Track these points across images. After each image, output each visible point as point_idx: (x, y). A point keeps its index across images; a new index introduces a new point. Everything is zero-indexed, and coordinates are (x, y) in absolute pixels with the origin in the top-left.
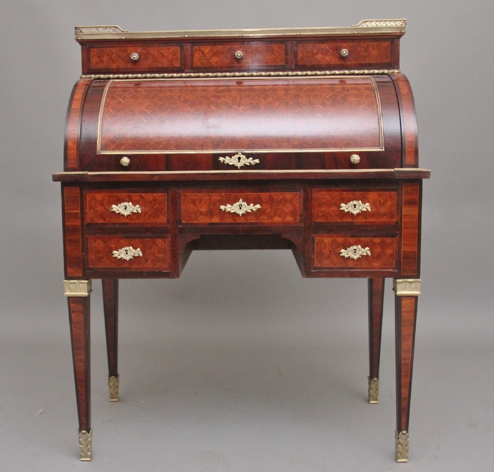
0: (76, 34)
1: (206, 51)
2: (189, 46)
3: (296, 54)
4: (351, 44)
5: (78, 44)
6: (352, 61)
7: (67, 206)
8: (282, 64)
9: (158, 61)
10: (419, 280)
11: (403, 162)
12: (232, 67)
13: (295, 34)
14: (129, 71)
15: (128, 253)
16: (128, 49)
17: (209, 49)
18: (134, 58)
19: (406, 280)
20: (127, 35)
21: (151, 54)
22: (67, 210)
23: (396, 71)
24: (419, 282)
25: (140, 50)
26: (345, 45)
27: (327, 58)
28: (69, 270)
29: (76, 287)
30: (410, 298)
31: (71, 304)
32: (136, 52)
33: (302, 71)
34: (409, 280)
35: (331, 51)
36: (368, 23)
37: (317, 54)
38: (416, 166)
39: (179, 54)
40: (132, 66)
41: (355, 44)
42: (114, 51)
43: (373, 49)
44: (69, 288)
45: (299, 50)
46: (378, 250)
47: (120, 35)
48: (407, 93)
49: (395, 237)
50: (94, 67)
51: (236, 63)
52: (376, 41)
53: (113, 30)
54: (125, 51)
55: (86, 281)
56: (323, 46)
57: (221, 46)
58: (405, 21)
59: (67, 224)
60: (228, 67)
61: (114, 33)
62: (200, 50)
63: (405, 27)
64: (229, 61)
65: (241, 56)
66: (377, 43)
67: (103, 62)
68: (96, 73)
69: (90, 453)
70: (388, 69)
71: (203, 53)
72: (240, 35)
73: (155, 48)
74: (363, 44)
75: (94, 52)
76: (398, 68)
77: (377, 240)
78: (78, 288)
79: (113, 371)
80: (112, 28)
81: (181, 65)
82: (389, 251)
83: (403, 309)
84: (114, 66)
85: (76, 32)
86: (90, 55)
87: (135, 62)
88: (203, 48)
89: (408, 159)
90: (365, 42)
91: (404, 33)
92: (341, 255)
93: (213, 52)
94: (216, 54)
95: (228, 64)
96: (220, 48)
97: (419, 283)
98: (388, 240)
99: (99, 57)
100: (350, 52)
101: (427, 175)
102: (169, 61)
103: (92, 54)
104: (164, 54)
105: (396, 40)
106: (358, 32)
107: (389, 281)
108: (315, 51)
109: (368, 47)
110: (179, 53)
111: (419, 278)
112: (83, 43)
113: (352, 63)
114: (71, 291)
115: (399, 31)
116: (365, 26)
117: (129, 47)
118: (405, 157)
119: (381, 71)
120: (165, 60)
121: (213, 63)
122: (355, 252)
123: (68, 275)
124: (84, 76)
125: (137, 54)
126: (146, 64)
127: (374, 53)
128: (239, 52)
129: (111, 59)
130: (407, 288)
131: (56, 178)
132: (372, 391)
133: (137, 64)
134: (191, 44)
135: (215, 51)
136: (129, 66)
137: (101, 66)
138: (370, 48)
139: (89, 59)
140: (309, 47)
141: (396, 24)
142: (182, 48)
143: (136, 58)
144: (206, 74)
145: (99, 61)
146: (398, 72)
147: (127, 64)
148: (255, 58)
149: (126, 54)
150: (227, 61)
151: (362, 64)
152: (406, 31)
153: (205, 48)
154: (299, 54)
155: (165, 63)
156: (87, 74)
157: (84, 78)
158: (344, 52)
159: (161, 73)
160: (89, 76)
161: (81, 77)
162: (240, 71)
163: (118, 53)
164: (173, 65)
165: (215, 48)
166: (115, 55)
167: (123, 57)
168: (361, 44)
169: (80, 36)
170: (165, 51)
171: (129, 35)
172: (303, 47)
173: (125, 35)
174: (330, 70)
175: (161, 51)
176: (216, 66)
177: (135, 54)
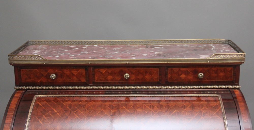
0: (9, 60)
1: (104, 72)
2: (92, 68)
3: (167, 74)
4: (206, 69)
5: (12, 66)
6: (206, 80)
8: (157, 81)
9: (70, 78)
13: (166, 62)
16: (48, 70)
17: (106, 70)
18: (53, 78)
20: (47, 62)
21: (65, 74)
23: (238, 87)
25: (57, 71)
26: (201, 69)
27: (188, 77)
33: (171, 86)
35: (191, 73)
36: (218, 56)
37: (181, 75)
41: (208, 68)
42: (38, 71)
43: (221, 71)
45: (169, 72)
47: (42, 62)
50: (24, 82)
54: (46, 71)
56: (185, 69)
58: (245, 54)
60: (119, 82)
62: (99, 71)
63: (244, 59)
64: (120, 78)
65: (128, 77)
66: (224, 68)
67: (30, 78)
68: (26, 86)
70: (231, 85)
71: (101, 73)
72: (127, 63)
73: (67, 70)
74: (214, 69)
75: (23, 71)
80: (36, 57)
81: (86, 81)
84: (39, 81)
85: (9, 59)
88: (101, 70)
90: (215, 67)
91: (243, 63)
93: (109, 73)
94: (110, 74)
95: (119, 81)
96: (113, 69)
102: (78, 79)
103: (22, 73)
104: (74, 74)
105: (237, 66)
106: (210, 62)
108: (180, 73)
109: (217, 70)
110: (85, 73)
112: (15, 65)
113: (206, 81)
115: (240, 62)
116: (215, 58)
117: (49, 69)
119: (227, 87)
120: (75, 77)
121: (109, 80)
124: (17, 87)
126: (61, 80)
127: (221, 74)
128: (127, 74)
129: (36, 76)
136: (49, 81)
137: (29, 81)
138: (219, 71)
139: (20, 76)
140: (176, 70)
141: (238, 57)
142: (86, 69)
143: (54, 78)
144: (104, 87)
145: (28, 77)
146: (238, 89)
147: (48, 80)
148: (138, 77)
149: (47, 73)
150: (118, 78)
151: (213, 82)
152: (246, 61)
153: (103, 70)
154: (169, 74)
155: (75, 79)
156: (20, 86)
157: (17, 90)
158: (201, 75)
159: (72, 86)
160: (21, 87)
161: (15, 89)
162: (128, 86)
163: (41, 73)
164: (81, 81)
165: (110, 70)
166: (39, 74)
167: (45, 75)
168: (212, 68)
169: (13, 61)
170: (75, 72)
171: (48, 62)
172: (172, 70)
173: (46, 62)
174: (191, 86)
175: (72, 72)
176: (111, 82)
177: (53, 74)
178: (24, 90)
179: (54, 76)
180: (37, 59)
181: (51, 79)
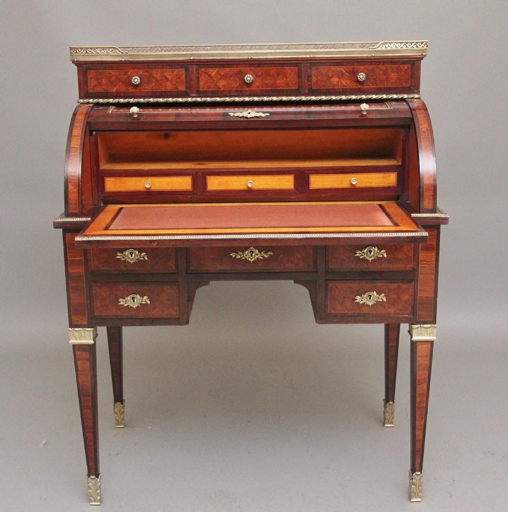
0: (71, 55)
1: (213, 74)
2: (195, 67)
3: (310, 77)
4: (370, 67)
5: (74, 65)
6: (369, 85)
7: (69, 253)
8: (295, 88)
9: (161, 85)
10: (436, 325)
11: (421, 206)
12: (241, 91)
13: (308, 56)
14: (130, 95)
15: (135, 301)
16: (128, 72)
17: (216, 71)
18: (136, 83)
19: (421, 325)
20: (128, 57)
21: (154, 77)
22: (70, 257)
23: (416, 96)
24: (435, 327)
25: (141, 73)
26: (362, 68)
27: (342, 82)
28: (74, 318)
29: (82, 335)
30: (426, 343)
31: (77, 352)
32: (137, 75)
33: (316, 96)
34: (425, 326)
35: (347, 74)
36: (387, 45)
37: (332, 77)
38: (434, 210)
39: (183, 77)
40: (134, 90)
41: (372, 66)
42: (113, 73)
43: (392, 71)
44: (74, 336)
45: (313, 72)
46: (393, 296)
47: (120, 57)
48: (427, 130)
49: (411, 283)
50: (92, 91)
51: (245, 87)
52: (395, 64)
53: (112, 51)
54: (126, 73)
55: (92, 329)
56: (338, 69)
57: (229, 69)
58: (427, 42)
59: (70, 271)
60: (237, 91)
61: (113, 54)
62: (206, 73)
63: (426, 49)
64: (238, 84)
65: (250, 80)
66: (397, 66)
67: (101, 85)
68: (94, 98)
69: (99, 498)
70: (408, 93)
71: (210, 75)
72: (250, 58)
73: (157, 71)
74: (381, 67)
75: (91, 74)
76: (418, 93)
77: (393, 286)
78: (84, 337)
79: (118, 397)
80: (111, 49)
81: (186, 89)
82: (405, 297)
83: (418, 354)
84: (114, 90)
85: (70, 53)
86: (87, 77)
87: (136, 86)
88: (209, 71)
89: (426, 203)
90: (383, 64)
91: (425, 56)
92: (356, 301)
93: (220, 75)
94: (223, 77)
95: (237, 88)
96: (227, 70)
97: (435, 329)
98: (404, 286)
99: (97, 80)
100: (367, 75)
101: (445, 221)
102: (174, 85)
103: (89, 77)
104: (168, 77)
105: (416, 63)
106: (376, 55)
107: (404, 327)
108: (330, 74)
109: (387, 69)
110: (184, 75)
111: (435, 323)
112: (79, 64)
113: (369, 87)
114: (76, 340)
115: (420, 54)
116: (384, 48)
117: (130, 69)
118: (423, 201)
119: (400, 96)
120: (169, 83)
121: (221, 87)
122: (370, 299)
123: (73, 324)
124: (81, 101)
125: (138, 78)
126: (148, 88)
127: (393, 76)
128: (249, 75)
129: (110, 82)
130: (422, 334)
131: (57, 226)
132: (388, 414)
133: (139, 88)
134: (196, 66)
135: (222, 74)
136: (130, 89)
137: (99, 89)
138: (389, 71)
139: (87, 82)
140: (324, 69)
141: (416, 47)
142: (187, 70)
143: (138, 82)
144: (213, 99)
145: (98, 84)
146: (419, 98)
147: (128, 88)
148: (266, 82)
149: (126, 77)
150: (236, 84)
151: (381, 88)
152: (428, 53)
153: (212, 71)
154: (313, 77)
155: (169, 87)
156: (85, 98)
157: (81, 104)
158: (362, 76)
159: (164, 97)
160: (86, 101)
161: (78, 102)
162: (249, 96)
163: (118, 76)
164: (178, 89)
165: (223, 71)
166: (114, 78)
167: (123, 80)
168: (379, 66)
169: (76, 57)
170: (168, 74)
172: (317, 69)
173: (125, 57)
174: (346, 94)
175: (165, 74)
176: (224, 91)
177: (136, 77)
178: (91, 104)
181: (134, 84)
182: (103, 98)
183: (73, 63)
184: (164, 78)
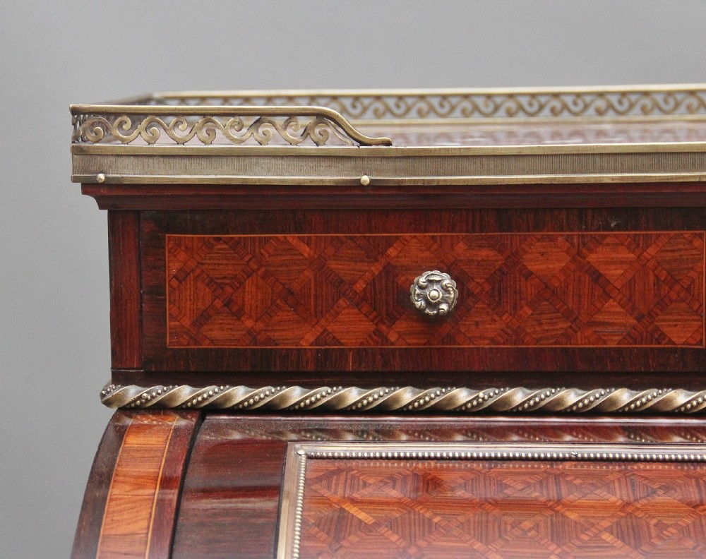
0: (77, 151)
5: (91, 201)
14: (396, 365)
16: (389, 243)
18: (435, 306)
20: (390, 165)
21: (530, 274)
32: (439, 262)
40: (413, 342)
42: (305, 251)
47: (350, 164)
50: (185, 343)
53: (305, 133)
54: (373, 252)
61: (312, 148)
68: (198, 380)
73: (552, 239)
80: (301, 122)
84: (307, 338)
85: (75, 139)
86: (163, 267)
87: (430, 323)
99: (217, 284)
102: (639, 317)
103: (173, 268)
104: (608, 274)
112: (120, 200)
117: (401, 229)
120: (612, 305)
124: (132, 392)
125: (447, 280)
129: (287, 295)
133: (447, 330)
136: (393, 337)
137: (222, 333)
139: (157, 291)
143: (444, 300)
145: (218, 303)
147: (384, 328)
149: (376, 269)
156: (147, 379)
160: (158, 392)
161: (108, 403)
163: (331, 265)
164: (662, 337)
166: (308, 274)
167: (360, 286)
169: (106, 161)
171: (399, 164)
173: (377, 163)
175: (592, 258)
177: (437, 275)
178: (184, 410)
179: (445, 289)
180: (308, 146)
181: (420, 311)
182: (252, 379)
183: (85, 192)
184: (587, 278)
